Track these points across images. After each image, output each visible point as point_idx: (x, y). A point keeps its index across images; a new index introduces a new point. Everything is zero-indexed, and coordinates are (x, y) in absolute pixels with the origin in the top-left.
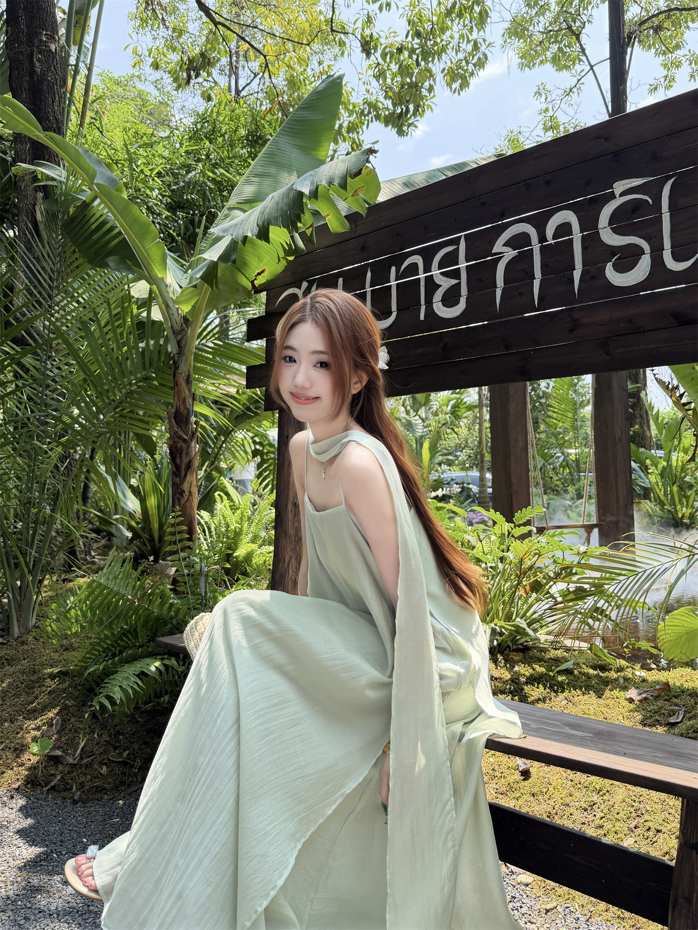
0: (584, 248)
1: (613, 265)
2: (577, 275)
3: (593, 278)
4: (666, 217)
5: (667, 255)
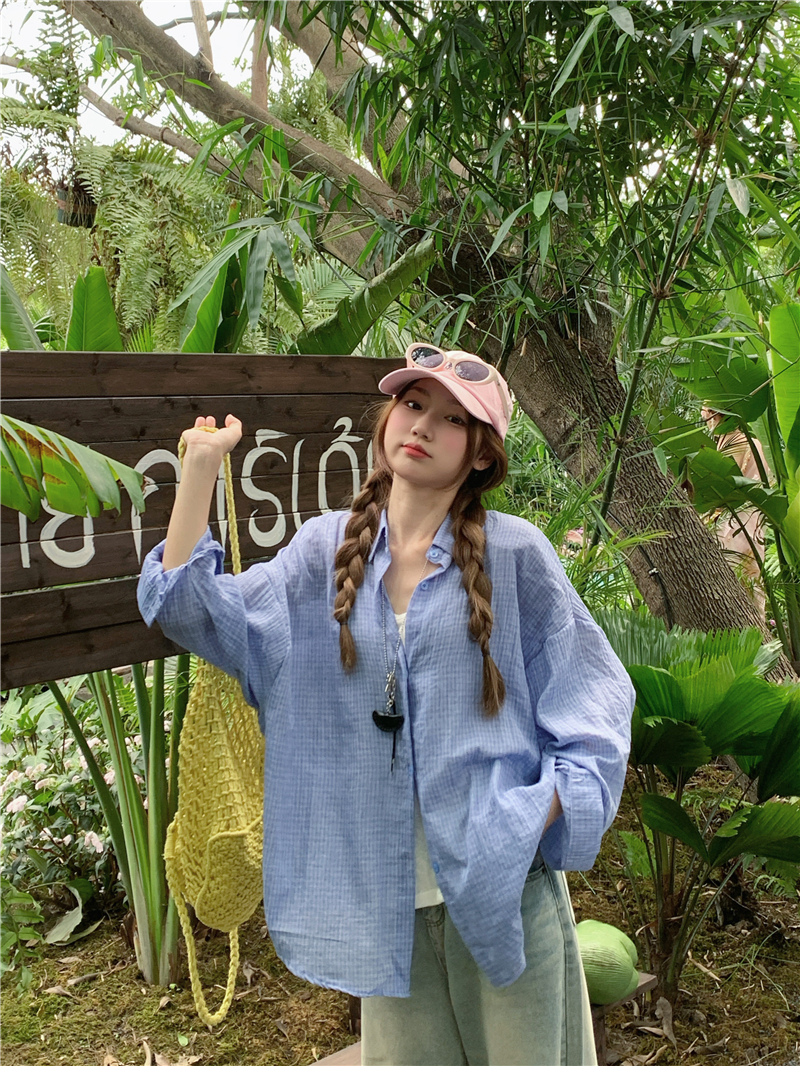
1: (254, 521)
4: (295, 478)
5: (297, 515)
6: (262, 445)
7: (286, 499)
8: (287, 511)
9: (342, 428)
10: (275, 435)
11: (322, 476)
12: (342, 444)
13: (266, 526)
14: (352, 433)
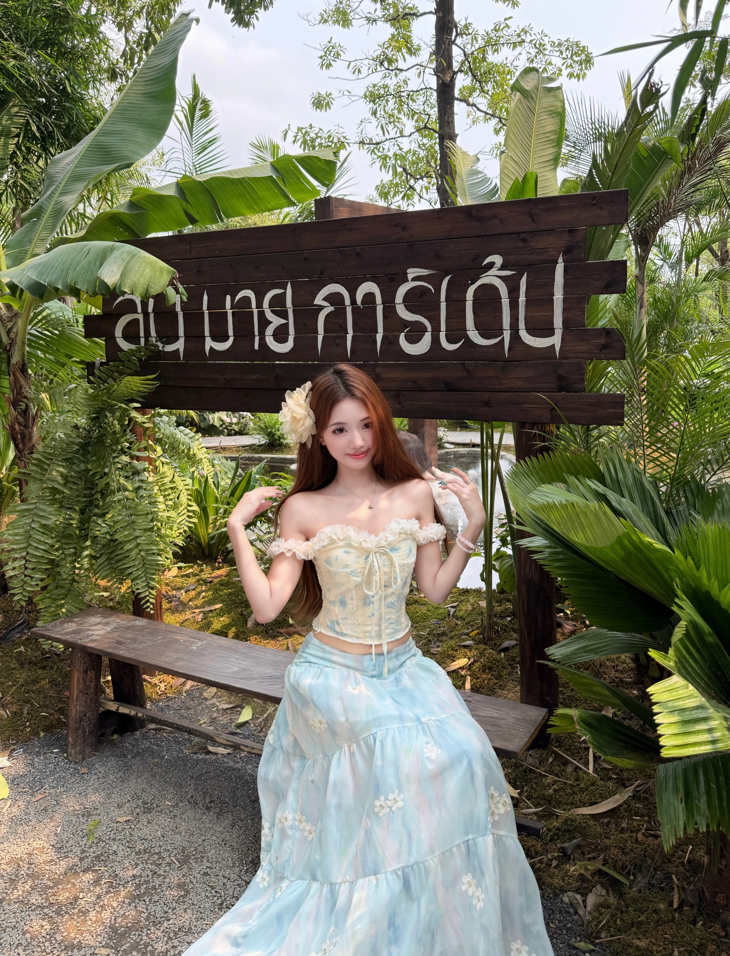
0: (385, 317)
1: (406, 336)
2: (379, 337)
3: (390, 343)
4: (443, 306)
5: (442, 335)
6: (414, 279)
7: (434, 321)
8: (436, 330)
9: (492, 265)
10: (424, 272)
11: (471, 304)
12: (491, 278)
13: (413, 339)
14: (503, 268)
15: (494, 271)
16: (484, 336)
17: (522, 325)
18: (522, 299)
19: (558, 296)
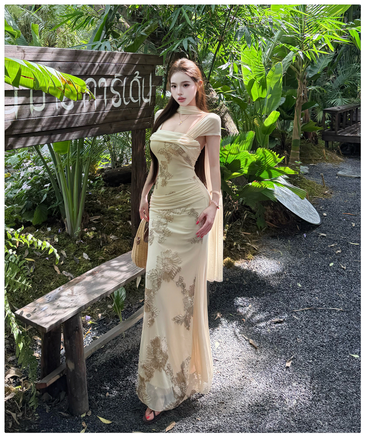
0: (107, 92)
4: (124, 88)
5: (124, 99)
6: (116, 78)
7: (121, 94)
8: (122, 97)
9: (137, 74)
10: (119, 75)
11: (131, 87)
12: (136, 79)
13: (116, 101)
14: (139, 76)
15: (137, 77)
16: (135, 99)
17: (143, 95)
18: (143, 86)
19: (151, 86)
